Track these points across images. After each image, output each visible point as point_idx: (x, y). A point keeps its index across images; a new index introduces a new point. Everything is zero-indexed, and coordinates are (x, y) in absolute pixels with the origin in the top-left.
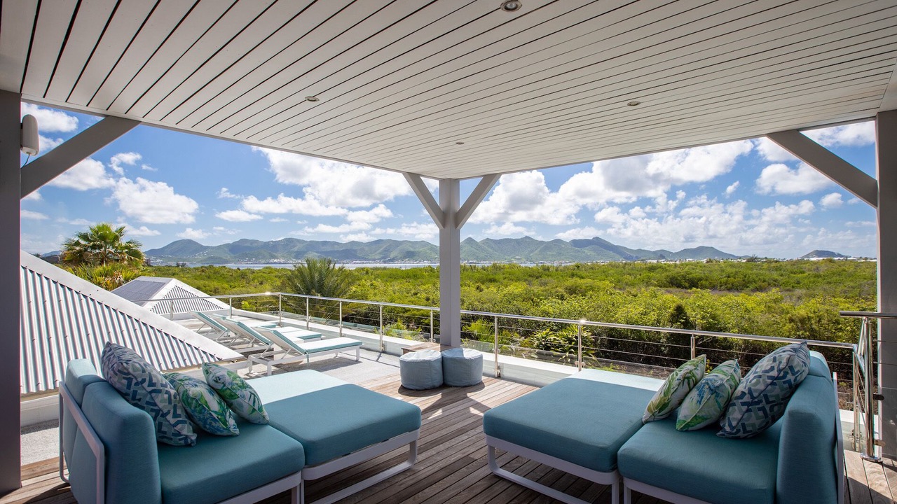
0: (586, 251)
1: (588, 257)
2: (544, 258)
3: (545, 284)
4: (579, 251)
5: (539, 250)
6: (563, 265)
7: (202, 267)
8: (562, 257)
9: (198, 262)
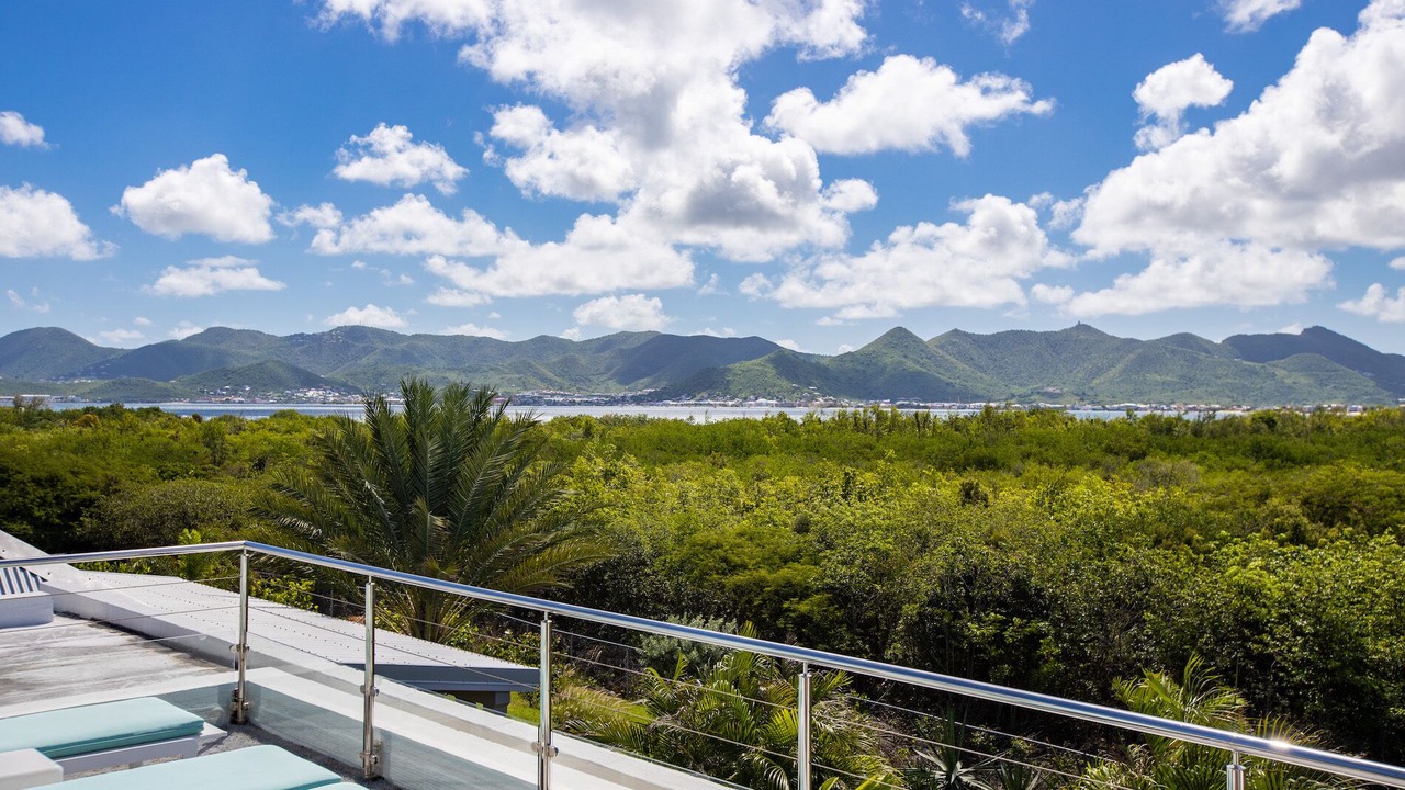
0: (1280, 373)
1: (1286, 392)
2: (1138, 394)
3: (1168, 480)
4: (1256, 373)
5: (1120, 366)
6: (1220, 415)
7: (87, 410)
8: (1199, 391)
9: (82, 396)
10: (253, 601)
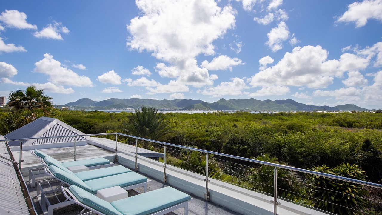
0: (283, 106)
1: (284, 109)
3: (266, 123)
5: (259, 105)
7: (92, 111)
8: (271, 109)
9: (91, 109)
10: (118, 142)
